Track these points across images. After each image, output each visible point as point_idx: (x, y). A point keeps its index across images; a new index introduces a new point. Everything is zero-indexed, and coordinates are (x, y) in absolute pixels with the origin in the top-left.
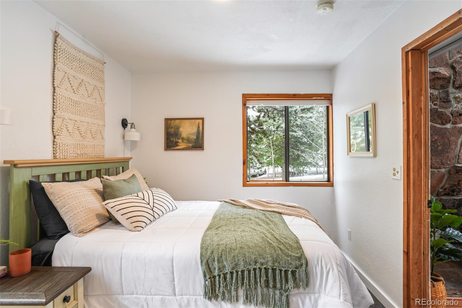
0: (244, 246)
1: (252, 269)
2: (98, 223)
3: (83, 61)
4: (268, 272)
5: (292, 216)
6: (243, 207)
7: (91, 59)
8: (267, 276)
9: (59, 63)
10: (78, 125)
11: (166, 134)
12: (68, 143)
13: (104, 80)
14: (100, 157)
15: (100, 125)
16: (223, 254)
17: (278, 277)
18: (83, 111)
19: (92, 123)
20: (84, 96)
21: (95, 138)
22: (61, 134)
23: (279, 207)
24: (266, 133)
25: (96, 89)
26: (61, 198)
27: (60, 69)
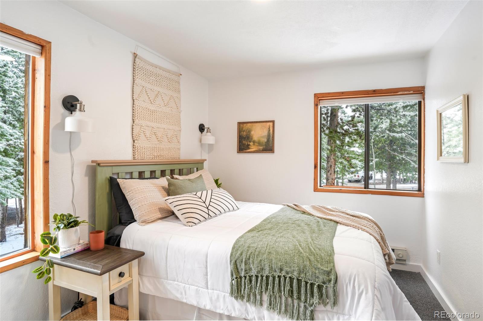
0: (273, 252)
1: (277, 276)
2: (160, 216)
3: (159, 75)
4: (293, 282)
5: (349, 227)
6: (302, 212)
7: (167, 72)
8: (291, 286)
9: (137, 79)
10: (155, 130)
11: (239, 137)
12: (145, 147)
13: (180, 90)
14: (175, 158)
15: (175, 130)
16: (251, 256)
17: (303, 289)
18: (159, 118)
19: (168, 129)
20: (160, 106)
21: (170, 142)
22: (139, 139)
23: (340, 215)
24: (361, 135)
25: (172, 98)
26: (130, 192)
27: (138, 84)
